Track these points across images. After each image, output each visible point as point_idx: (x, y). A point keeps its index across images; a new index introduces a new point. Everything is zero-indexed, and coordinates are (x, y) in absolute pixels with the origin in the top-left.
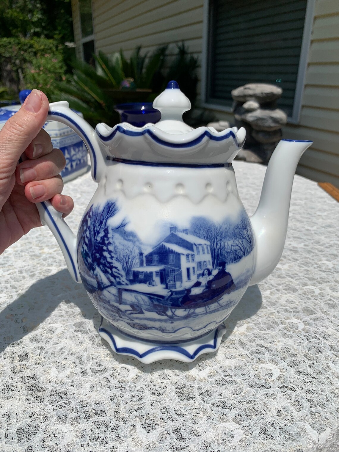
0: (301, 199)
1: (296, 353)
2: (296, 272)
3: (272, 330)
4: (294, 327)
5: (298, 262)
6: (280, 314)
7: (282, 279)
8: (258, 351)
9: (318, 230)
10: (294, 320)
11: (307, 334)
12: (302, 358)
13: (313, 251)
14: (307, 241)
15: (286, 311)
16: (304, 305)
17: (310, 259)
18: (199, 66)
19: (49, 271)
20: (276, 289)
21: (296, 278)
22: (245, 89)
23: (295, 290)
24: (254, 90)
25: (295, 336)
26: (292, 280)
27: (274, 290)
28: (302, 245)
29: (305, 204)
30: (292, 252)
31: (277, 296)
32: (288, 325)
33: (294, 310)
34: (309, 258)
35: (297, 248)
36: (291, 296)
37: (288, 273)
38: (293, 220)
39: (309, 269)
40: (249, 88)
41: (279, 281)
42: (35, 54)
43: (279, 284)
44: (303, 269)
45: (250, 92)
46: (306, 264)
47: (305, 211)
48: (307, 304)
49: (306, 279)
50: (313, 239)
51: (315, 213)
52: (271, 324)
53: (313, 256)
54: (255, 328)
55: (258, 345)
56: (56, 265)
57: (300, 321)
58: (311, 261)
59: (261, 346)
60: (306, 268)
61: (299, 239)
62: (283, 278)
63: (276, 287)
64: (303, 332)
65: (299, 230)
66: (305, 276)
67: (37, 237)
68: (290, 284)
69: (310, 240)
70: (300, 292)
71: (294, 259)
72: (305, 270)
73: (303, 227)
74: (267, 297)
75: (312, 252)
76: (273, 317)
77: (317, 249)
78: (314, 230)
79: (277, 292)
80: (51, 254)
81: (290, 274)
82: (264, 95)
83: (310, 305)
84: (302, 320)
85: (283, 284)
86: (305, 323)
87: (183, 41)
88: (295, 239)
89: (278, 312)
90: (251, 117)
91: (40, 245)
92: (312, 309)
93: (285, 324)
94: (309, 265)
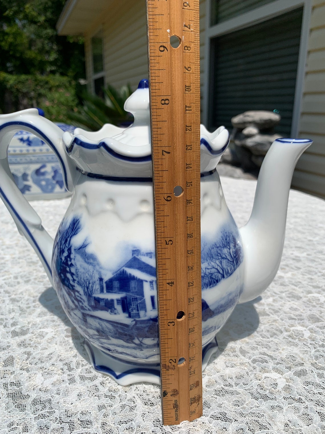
0: (302, 213)
1: (302, 362)
2: (299, 280)
3: (276, 338)
4: (299, 335)
5: (301, 270)
6: (283, 322)
8: (260, 359)
9: (321, 240)
10: (299, 328)
11: (313, 342)
12: (309, 367)
13: (317, 260)
14: (309, 251)
15: (290, 318)
16: (309, 313)
17: (314, 268)
20: (279, 297)
21: (300, 286)
22: (245, 116)
23: (299, 298)
24: (253, 117)
25: (300, 344)
26: (295, 288)
28: (305, 254)
29: (306, 216)
30: (294, 261)
31: (280, 303)
32: (293, 333)
33: (299, 317)
35: (299, 257)
36: (295, 304)
37: (291, 281)
39: (313, 277)
40: (248, 116)
41: (282, 289)
43: (282, 292)
45: (249, 119)
46: (309, 272)
47: (306, 224)
48: (313, 311)
49: (309, 287)
50: (316, 249)
51: (317, 225)
52: (275, 331)
53: (316, 265)
54: (258, 335)
55: (261, 353)
57: (306, 329)
58: (315, 270)
59: (264, 354)
60: (310, 276)
61: (301, 249)
62: (286, 286)
63: (278, 294)
64: (309, 340)
65: (300, 240)
66: (309, 284)
68: (294, 291)
69: (313, 249)
70: (304, 299)
71: (296, 267)
72: (309, 278)
73: (305, 238)
76: (276, 324)
77: (319, 258)
78: (317, 241)
79: (280, 300)
81: (293, 282)
82: (263, 122)
83: (316, 313)
84: (308, 328)
85: (286, 291)
86: (311, 330)
88: (297, 249)
89: (282, 320)
90: (251, 142)
92: (318, 316)
93: (289, 332)
94: (314, 273)
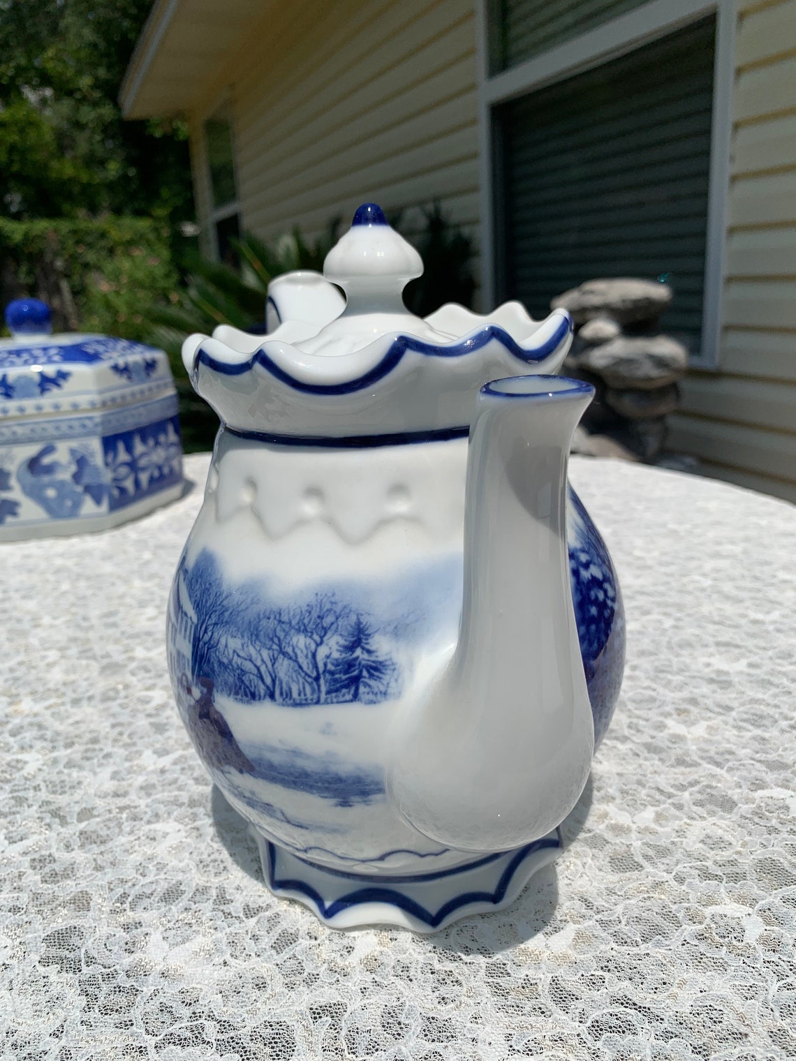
0: (733, 543)
1: (743, 1030)
2: (728, 746)
3: (658, 944)
4: (732, 932)
5: (734, 714)
6: (684, 888)
7: (688, 770)
8: (614, 1022)
9: (785, 620)
10: (731, 908)
11: (774, 957)
12: (766, 1046)
13: (775, 680)
14: (756, 654)
15: (706, 875)
16: (760, 853)
17: (768, 705)
18: (476, 254)
19: (20, 765)
20: (673, 804)
21: (730, 764)
22: (584, 293)
23: (727, 804)
24: (603, 294)
25: (735, 962)
26: (718, 771)
27: (666, 806)
28: (742, 665)
29: (745, 552)
30: (714, 687)
31: (677, 824)
32: (713, 926)
33: (729, 870)
34: (764, 700)
35: (727, 673)
36: (719, 825)
37: (707, 751)
38: (715, 596)
39: (766, 735)
40: (592, 292)
41: (681, 778)
42: (111, 251)
43: (682, 788)
44: (749, 734)
45: (595, 300)
46: (757, 720)
47: (746, 573)
48: (770, 848)
49: (758, 765)
50: (774, 648)
51: (774, 577)
52: (659, 920)
53: (775, 696)
54: (604, 935)
55: (615, 1001)
56: (43, 748)
57: (750, 911)
58: (772, 711)
59: (626, 1002)
60: (758, 732)
61: (733, 649)
62: (691, 766)
63: (670, 796)
64: (760, 948)
65: (730, 623)
66: (758, 756)
67: (11, 670)
68: (714, 784)
69: (765, 649)
70: (744, 808)
71: (720, 706)
72: (754, 738)
73: (744, 616)
74: (647, 829)
75: (770, 683)
76: (663, 897)
77: (785, 674)
78: (774, 622)
79: (677, 813)
80: (36, 715)
81: (712, 753)
82: (629, 305)
83: (780, 854)
84: (757, 907)
85: (692, 784)
86: (768, 915)
87: (436, 199)
88: (723, 649)
89: (680, 880)
90: (602, 357)
91: (14, 691)
92: (786, 865)
93: (701, 923)
94: (767, 722)
